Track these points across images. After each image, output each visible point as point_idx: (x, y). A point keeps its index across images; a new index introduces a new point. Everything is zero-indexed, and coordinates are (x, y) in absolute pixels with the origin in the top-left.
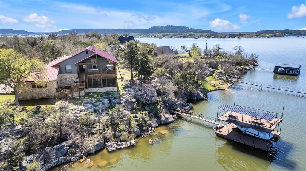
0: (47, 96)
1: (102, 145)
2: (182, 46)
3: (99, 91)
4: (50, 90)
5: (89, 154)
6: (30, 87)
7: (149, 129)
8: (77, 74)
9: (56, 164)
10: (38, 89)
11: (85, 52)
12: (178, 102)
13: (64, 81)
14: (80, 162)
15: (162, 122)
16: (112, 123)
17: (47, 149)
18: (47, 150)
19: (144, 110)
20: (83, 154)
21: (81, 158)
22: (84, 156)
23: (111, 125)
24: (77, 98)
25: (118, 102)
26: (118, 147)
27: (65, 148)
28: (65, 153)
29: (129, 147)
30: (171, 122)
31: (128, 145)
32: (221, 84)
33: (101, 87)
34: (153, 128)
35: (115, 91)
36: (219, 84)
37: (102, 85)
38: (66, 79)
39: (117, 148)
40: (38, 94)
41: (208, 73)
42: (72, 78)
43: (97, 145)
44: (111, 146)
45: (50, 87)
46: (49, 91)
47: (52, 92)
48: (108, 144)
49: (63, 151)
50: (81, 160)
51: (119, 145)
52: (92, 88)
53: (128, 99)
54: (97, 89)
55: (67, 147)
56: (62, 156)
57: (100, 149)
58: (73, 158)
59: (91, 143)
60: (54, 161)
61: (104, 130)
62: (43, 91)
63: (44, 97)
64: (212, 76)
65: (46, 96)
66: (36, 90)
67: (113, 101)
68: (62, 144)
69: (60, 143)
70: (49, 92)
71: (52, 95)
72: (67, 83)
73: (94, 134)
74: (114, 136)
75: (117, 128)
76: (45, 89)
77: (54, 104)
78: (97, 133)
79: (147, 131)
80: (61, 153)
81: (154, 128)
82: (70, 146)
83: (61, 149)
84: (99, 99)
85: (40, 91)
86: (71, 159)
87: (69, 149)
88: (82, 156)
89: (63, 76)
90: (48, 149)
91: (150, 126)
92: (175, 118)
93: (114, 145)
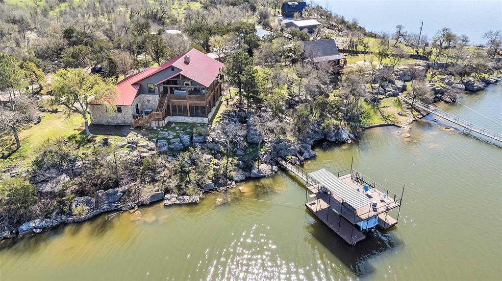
0: (122, 122)
1: (161, 196)
3: (185, 121)
5: (142, 205)
6: (104, 111)
7: (229, 182)
8: (158, 96)
9: (106, 210)
11: (171, 68)
12: (291, 146)
13: (147, 103)
14: (130, 212)
15: (252, 175)
16: (182, 170)
18: (99, 193)
20: (137, 204)
21: (133, 208)
22: (136, 206)
23: (180, 172)
24: (155, 130)
25: (201, 140)
26: (178, 202)
27: (119, 193)
28: (117, 199)
29: (189, 204)
30: (264, 177)
31: (190, 202)
33: (188, 116)
34: (234, 182)
35: (204, 123)
36: (399, 113)
37: (189, 114)
38: (149, 101)
39: (176, 203)
40: (113, 120)
41: (390, 91)
42: (155, 100)
43: (153, 196)
44: (169, 200)
45: (125, 113)
46: (124, 117)
47: (128, 118)
48: (167, 196)
49: (116, 197)
50: (132, 211)
51: (180, 200)
52: (177, 116)
54: (183, 118)
55: (121, 193)
56: (113, 203)
57: (156, 201)
58: (124, 207)
59: (148, 192)
60: (105, 207)
61: (170, 177)
64: (395, 97)
67: (195, 138)
68: (116, 189)
69: (114, 188)
70: (124, 119)
71: (127, 122)
72: (150, 105)
73: (157, 181)
74: (179, 187)
75: (186, 177)
77: (126, 136)
78: (160, 181)
79: (225, 185)
80: (114, 198)
81: (236, 182)
82: (124, 192)
83: (114, 194)
84: (179, 133)
85: (115, 116)
86: (121, 207)
87: (123, 195)
88: (135, 206)
89: (144, 97)
90: (101, 193)
91: (231, 179)
92: (274, 171)
93: (173, 198)
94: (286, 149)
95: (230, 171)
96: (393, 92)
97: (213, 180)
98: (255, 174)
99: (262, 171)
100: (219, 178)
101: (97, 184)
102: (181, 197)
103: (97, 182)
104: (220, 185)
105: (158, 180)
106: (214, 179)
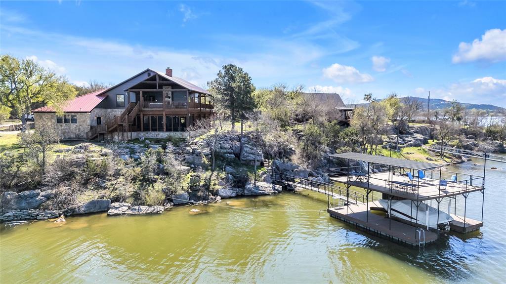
0: (76, 137)
1: (105, 203)
2: (365, 95)
3: (159, 137)
4: (81, 127)
6: (54, 121)
7: (212, 197)
10: (64, 125)
11: (147, 74)
12: (299, 167)
15: (246, 192)
16: (143, 178)
17: (9, 194)
18: (8, 196)
19: (221, 169)
23: (140, 181)
26: (129, 212)
27: (39, 197)
28: (35, 205)
29: (147, 215)
31: (148, 212)
32: (430, 160)
33: (163, 131)
34: (219, 198)
36: (427, 159)
37: (165, 128)
39: (126, 212)
41: (410, 141)
43: (94, 203)
44: (117, 209)
45: (81, 123)
46: (79, 129)
47: (84, 131)
49: (33, 202)
51: (133, 210)
52: (149, 131)
53: (196, 149)
54: (157, 133)
55: (42, 198)
57: (97, 209)
58: (42, 215)
59: (84, 198)
62: (71, 128)
63: (73, 138)
64: (417, 147)
65: (74, 136)
66: (61, 126)
68: (37, 191)
69: (34, 190)
70: (79, 131)
71: (83, 136)
73: (104, 188)
74: (135, 195)
75: (149, 186)
76: (75, 126)
78: (109, 189)
79: (205, 199)
81: (223, 198)
82: (48, 197)
83: (32, 198)
84: (148, 145)
85: (68, 128)
86: (37, 215)
87: (45, 200)
89: (112, 112)
91: (216, 193)
92: (277, 190)
93: (124, 207)
94: (293, 171)
95: (215, 185)
96: (414, 142)
97: (188, 192)
98: (250, 190)
99: (261, 188)
100: (198, 190)
101: (10, 184)
102: (137, 207)
103: (11, 182)
104: (198, 198)
105: (106, 188)
106: (190, 191)
